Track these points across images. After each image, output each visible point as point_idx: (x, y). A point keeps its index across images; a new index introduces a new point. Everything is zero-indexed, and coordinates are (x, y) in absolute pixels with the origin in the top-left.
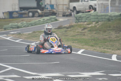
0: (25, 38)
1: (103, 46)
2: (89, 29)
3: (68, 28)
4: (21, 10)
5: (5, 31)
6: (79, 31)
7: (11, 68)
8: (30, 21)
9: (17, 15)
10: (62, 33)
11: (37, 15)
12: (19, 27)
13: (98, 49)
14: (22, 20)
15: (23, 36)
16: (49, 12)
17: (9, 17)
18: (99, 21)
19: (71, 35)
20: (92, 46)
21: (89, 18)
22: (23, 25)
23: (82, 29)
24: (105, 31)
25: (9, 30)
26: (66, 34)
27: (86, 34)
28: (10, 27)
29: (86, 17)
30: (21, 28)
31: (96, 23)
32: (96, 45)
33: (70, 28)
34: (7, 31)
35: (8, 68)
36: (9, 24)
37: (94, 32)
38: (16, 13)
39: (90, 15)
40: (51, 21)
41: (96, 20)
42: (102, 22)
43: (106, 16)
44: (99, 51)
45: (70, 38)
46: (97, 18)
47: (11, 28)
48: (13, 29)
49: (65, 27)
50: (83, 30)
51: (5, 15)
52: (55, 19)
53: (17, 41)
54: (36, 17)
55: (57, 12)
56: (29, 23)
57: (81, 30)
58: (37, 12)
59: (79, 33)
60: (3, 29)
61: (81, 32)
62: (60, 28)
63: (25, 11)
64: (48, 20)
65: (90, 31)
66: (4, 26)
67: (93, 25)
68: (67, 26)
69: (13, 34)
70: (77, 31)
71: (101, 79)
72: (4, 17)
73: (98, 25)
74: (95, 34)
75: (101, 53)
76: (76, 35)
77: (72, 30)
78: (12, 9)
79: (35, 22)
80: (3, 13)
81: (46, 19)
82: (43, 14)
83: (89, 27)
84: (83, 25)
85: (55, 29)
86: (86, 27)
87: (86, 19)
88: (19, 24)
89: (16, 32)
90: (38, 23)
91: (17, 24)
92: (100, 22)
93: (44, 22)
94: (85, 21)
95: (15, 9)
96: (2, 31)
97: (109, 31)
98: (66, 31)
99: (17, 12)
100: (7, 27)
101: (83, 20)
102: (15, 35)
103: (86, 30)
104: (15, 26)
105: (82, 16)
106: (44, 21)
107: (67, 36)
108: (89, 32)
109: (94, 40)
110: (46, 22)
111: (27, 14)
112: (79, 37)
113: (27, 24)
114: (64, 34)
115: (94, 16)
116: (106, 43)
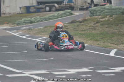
0: (34, 33)
1: (108, 41)
2: (102, 23)
3: (80, 22)
4: (39, 5)
5: (18, 26)
6: (91, 25)
8: (44, 16)
10: (73, 28)
11: (54, 9)
12: (32, 21)
13: (102, 44)
15: (33, 31)
17: (26, 12)
18: (113, 15)
19: (82, 30)
20: (97, 40)
21: (104, 11)
22: (36, 19)
23: (95, 22)
24: (117, 25)
25: (21, 25)
26: (77, 28)
27: (97, 28)
28: (23, 22)
29: (100, 10)
30: (34, 23)
31: (110, 17)
32: (101, 40)
33: (83, 22)
34: (20, 26)
36: (21, 19)
37: (106, 26)
38: (34, 8)
39: (105, 8)
40: (66, 15)
41: (110, 13)
42: (116, 16)
43: (120, 9)
44: (102, 46)
45: (80, 32)
46: (112, 12)
48: (25, 24)
49: (78, 21)
50: (95, 24)
51: (22, 9)
52: (70, 13)
53: (23, 37)
54: (53, 11)
55: (75, 6)
57: (93, 24)
58: (54, 6)
59: (91, 28)
60: (16, 25)
61: (93, 26)
62: (73, 22)
63: (43, 5)
64: (62, 14)
65: (102, 24)
66: (17, 21)
67: (107, 19)
68: (81, 20)
69: (24, 29)
70: (89, 25)
71: (84, 76)
72: (21, 12)
73: (112, 19)
74: (107, 27)
76: (87, 29)
77: (84, 24)
78: (30, 3)
79: (49, 17)
80: (20, 8)
81: (61, 14)
82: (61, 8)
83: (102, 21)
84: (97, 18)
85: (68, 23)
86: (99, 21)
87: (101, 13)
88: (32, 19)
89: (27, 28)
90: (52, 17)
91: (30, 19)
92: (115, 15)
93: (59, 17)
94: (100, 15)
95: (32, 4)
97: (122, 25)
98: (78, 26)
99: (34, 6)
100: (19, 22)
101: (98, 14)
102: (25, 31)
103: (98, 24)
104: (28, 21)
105: (96, 9)
106: (59, 15)
107: (77, 30)
108: (101, 26)
109: (102, 34)
111: (44, 8)
112: (89, 31)
113: (41, 19)
114: (75, 28)
115: (109, 9)
116: (113, 37)
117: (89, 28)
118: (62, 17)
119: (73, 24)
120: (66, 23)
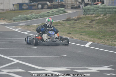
0: (34, 29)
1: (111, 39)
2: (97, 21)
3: (76, 20)
4: (31, 2)
5: (15, 23)
6: (87, 23)
7: (16, 61)
8: (39, 13)
9: (27, 7)
10: (70, 26)
11: (46, 6)
12: (28, 18)
13: (106, 42)
14: (31, 12)
15: (32, 27)
16: (58, 4)
17: (19, 9)
19: (79, 27)
20: (100, 38)
21: (97, 10)
22: (32, 16)
23: (90, 21)
24: (113, 24)
25: (18, 21)
26: (74, 26)
27: (94, 26)
28: (19, 18)
29: (93, 9)
30: (30, 19)
31: (104, 16)
32: (103, 38)
33: (78, 20)
34: (16, 22)
35: (14, 61)
36: (18, 16)
37: (102, 24)
38: (26, 5)
39: (98, 7)
40: (59, 13)
42: (110, 15)
43: (114, 9)
44: (107, 44)
45: (78, 30)
46: (105, 11)
47: (20, 20)
48: (22, 21)
49: (73, 19)
50: (90, 22)
51: (15, 6)
52: (64, 11)
53: (25, 33)
54: (45, 9)
55: (66, 4)
56: (38, 14)
57: (89, 22)
58: (46, 4)
59: (87, 25)
60: (12, 21)
61: (89, 24)
62: (68, 20)
63: (35, 3)
64: (56, 12)
65: (98, 23)
66: (13, 17)
67: (101, 18)
68: (76, 18)
69: (22, 26)
70: (85, 23)
71: (108, 74)
72: (14, 9)
73: (106, 17)
74: (103, 26)
75: (109, 46)
76: (84, 27)
77: (80, 22)
78: (22, 1)
79: (44, 14)
80: (13, 5)
81: (55, 11)
82: (52, 6)
83: (97, 20)
84: (91, 17)
85: (63, 21)
86: (94, 19)
87: (95, 12)
88: (28, 16)
89: (24, 24)
90: (47, 14)
91: (26, 15)
92: (108, 14)
93: (53, 14)
94: (94, 14)
95: (25, 1)
96: (11, 22)
98: (74, 23)
99: (26, 4)
100: (16, 18)
101: (91, 13)
102: (24, 27)
103: (93, 23)
104: (24, 17)
105: (90, 8)
107: (75, 28)
108: (97, 25)
109: (102, 32)
110: (55, 14)
111: (37, 5)
112: (87, 29)
113: (36, 16)
114: (72, 26)
115: (102, 8)
116: (113, 35)
117: (85, 26)
118: (56, 15)
119: (69, 21)
120: (61, 20)
